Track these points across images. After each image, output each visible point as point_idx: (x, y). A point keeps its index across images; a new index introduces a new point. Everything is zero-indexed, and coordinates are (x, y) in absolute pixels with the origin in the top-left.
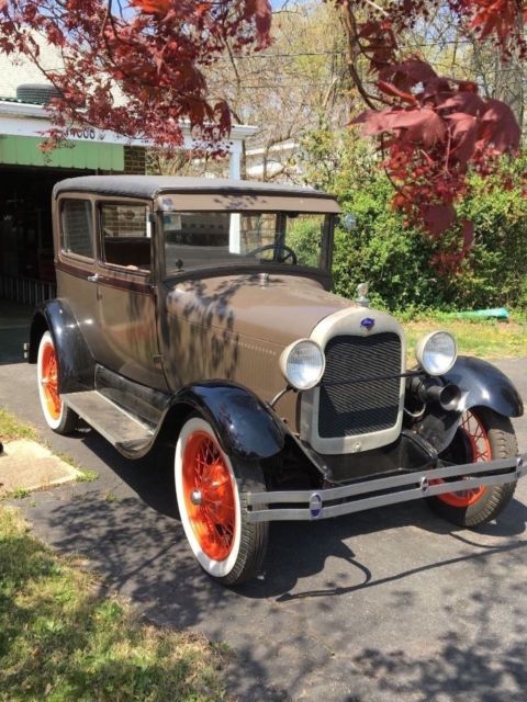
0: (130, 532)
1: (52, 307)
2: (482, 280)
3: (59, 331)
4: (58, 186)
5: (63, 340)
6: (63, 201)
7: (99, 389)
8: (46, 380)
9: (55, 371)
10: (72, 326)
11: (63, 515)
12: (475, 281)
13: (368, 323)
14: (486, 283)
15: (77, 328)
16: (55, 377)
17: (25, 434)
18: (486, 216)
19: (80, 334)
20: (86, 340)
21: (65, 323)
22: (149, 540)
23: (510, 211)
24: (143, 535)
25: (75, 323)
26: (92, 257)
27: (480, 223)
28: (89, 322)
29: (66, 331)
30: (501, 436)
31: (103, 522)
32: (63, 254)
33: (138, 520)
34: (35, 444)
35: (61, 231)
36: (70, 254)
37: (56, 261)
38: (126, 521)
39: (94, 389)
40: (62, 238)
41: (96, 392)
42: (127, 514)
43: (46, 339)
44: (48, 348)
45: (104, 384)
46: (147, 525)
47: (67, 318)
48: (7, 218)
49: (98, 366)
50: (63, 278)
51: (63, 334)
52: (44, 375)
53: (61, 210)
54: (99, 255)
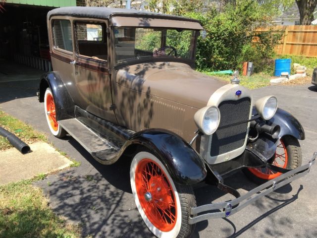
0: (92, 198)
1: (50, 76)
2: (223, 59)
3: (55, 88)
4: (50, 13)
5: (57, 93)
6: (53, 20)
7: (77, 117)
8: (49, 112)
9: (54, 107)
10: (61, 86)
11: (57, 187)
12: (220, 59)
13: (239, 93)
14: (224, 60)
15: (64, 87)
16: (54, 111)
17: (41, 138)
18: (226, 33)
19: (66, 90)
20: (69, 93)
21: (58, 85)
22: (103, 205)
23: (236, 31)
24: (99, 201)
25: (63, 84)
26: (72, 52)
27: (223, 35)
28: (70, 84)
29: (58, 88)
30: (295, 148)
31: (78, 192)
32: (54, 49)
33: (95, 190)
34: (46, 144)
35: (53, 37)
36: (58, 49)
37: (51, 52)
38: (89, 191)
39: (74, 117)
40: (53, 40)
41: (75, 119)
42: (89, 186)
43: (48, 92)
44: (49, 96)
45: (79, 115)
46: (100, 194)
47: (58, 81)
48: (25, 30)
49: (76, 106)
50: (55, 61)
51: (57, 89)
52: (48, 110)
53: (53, 25)
54: (76, 50)
